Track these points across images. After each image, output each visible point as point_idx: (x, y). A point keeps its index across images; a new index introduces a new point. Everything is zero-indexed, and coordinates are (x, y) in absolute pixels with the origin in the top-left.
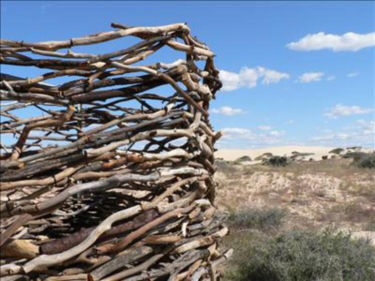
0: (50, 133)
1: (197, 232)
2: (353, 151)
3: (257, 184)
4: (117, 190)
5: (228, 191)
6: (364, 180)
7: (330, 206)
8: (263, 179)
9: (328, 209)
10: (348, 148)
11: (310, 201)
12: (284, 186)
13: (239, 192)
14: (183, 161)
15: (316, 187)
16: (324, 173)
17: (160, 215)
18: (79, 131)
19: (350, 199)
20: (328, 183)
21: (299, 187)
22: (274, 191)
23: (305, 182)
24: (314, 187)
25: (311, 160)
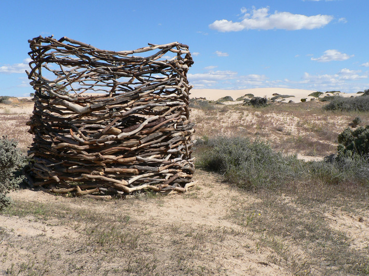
0: (98, 82)
1: (180, 129)
2: (331, 95)
3: (230, 119)
4: (136, 115)
5: (205, 125)
6: (319, 119)
7: (285, 138)
8: (235, 116)
9: (283, 140)
10: (327, 92)
11: (270, 134)
12: (251, 122)
13: (214, 125)
14: (175, 99)
15: (277, 124)
16: (287, 113)
17: (166, 120)
18: (114, 81)
19: (303, 134)
20: (288, 120)
21: (263, 123)
22: (242, 125)
23: (269, 119)
24: (276, 124)
25: (290, 102)
